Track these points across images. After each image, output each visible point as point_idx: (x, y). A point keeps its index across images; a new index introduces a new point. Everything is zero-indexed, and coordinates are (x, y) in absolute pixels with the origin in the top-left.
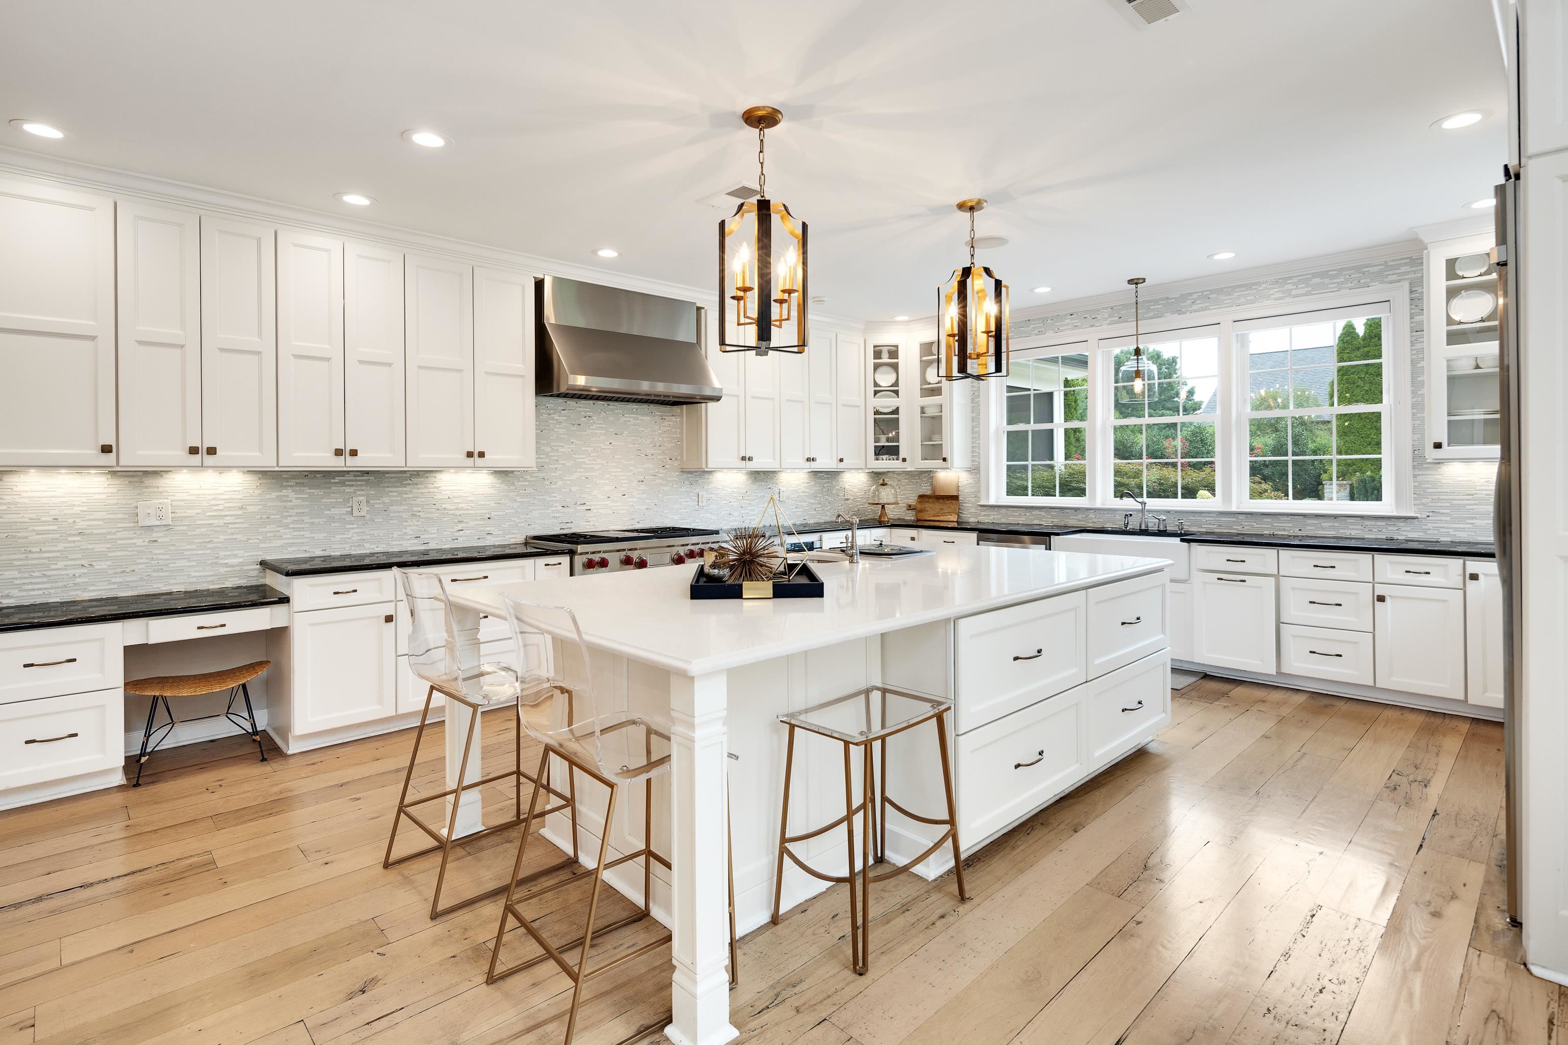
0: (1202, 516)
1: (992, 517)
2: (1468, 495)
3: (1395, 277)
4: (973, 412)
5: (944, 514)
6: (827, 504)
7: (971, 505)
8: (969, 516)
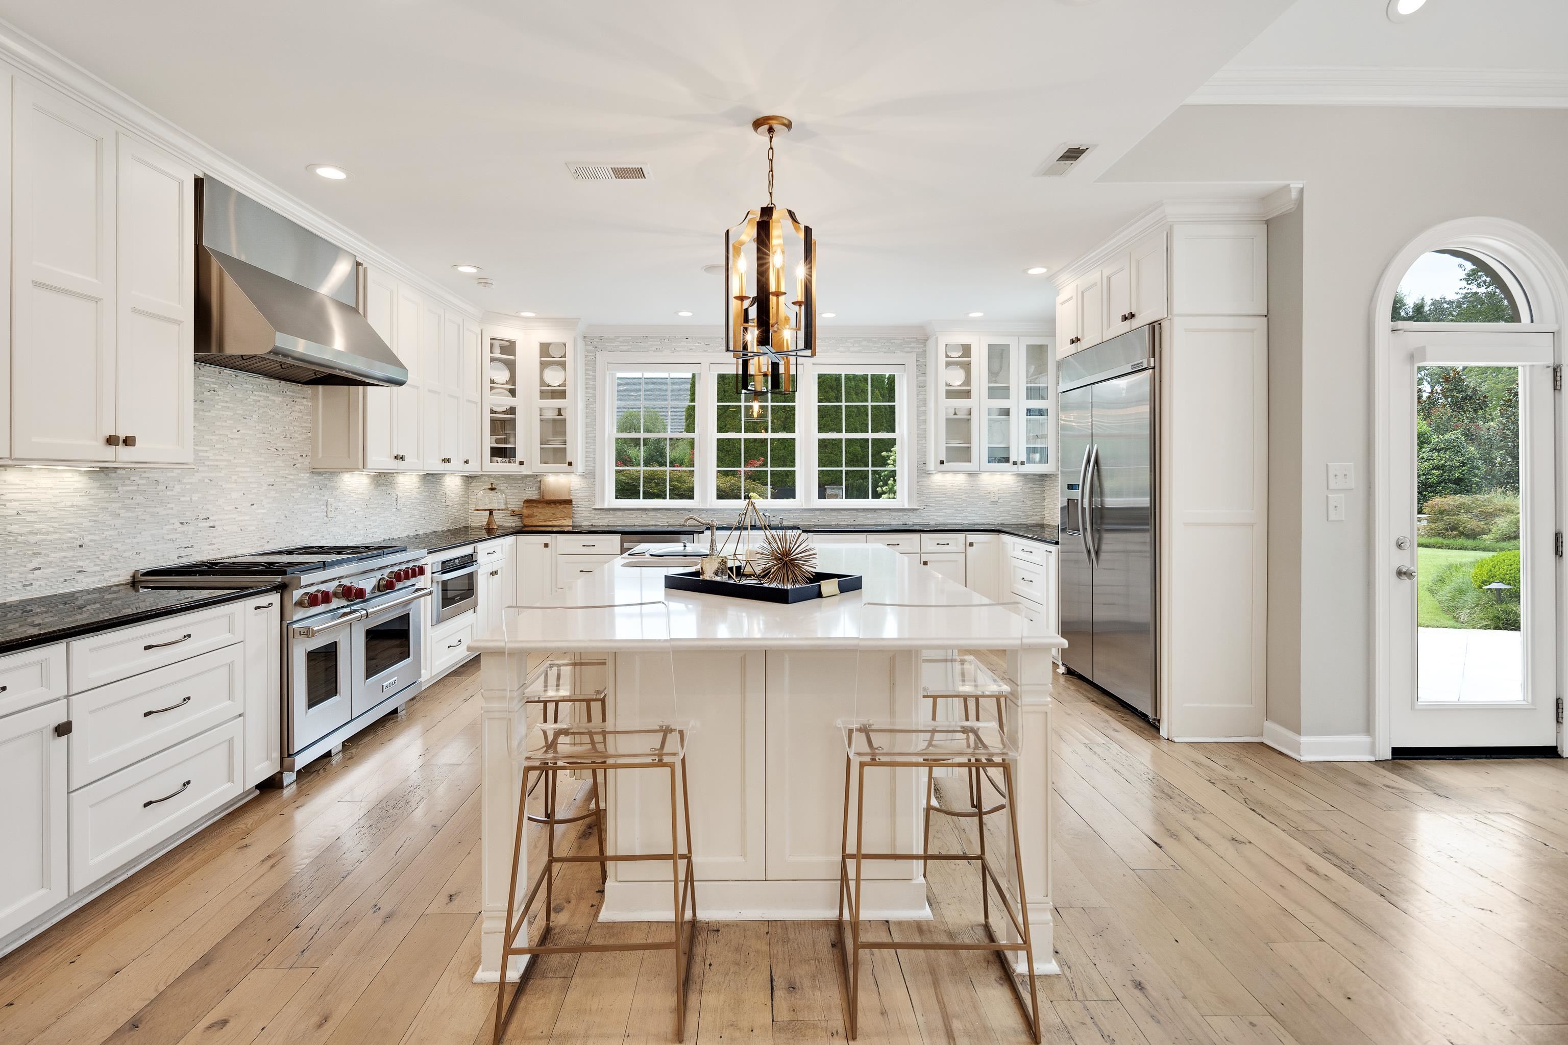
0: (790, 513)
1: (607, 520)
2: (944, 494)
3: (908, 349)
4: (587, 417)
5: (557, 519)
6: (433, 512)
7: (584, 509)
8: (582, 520)
